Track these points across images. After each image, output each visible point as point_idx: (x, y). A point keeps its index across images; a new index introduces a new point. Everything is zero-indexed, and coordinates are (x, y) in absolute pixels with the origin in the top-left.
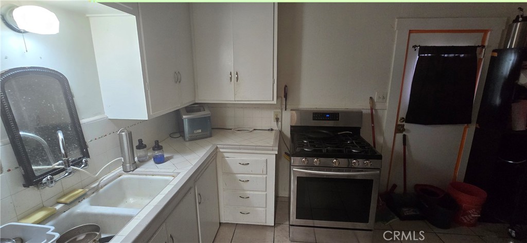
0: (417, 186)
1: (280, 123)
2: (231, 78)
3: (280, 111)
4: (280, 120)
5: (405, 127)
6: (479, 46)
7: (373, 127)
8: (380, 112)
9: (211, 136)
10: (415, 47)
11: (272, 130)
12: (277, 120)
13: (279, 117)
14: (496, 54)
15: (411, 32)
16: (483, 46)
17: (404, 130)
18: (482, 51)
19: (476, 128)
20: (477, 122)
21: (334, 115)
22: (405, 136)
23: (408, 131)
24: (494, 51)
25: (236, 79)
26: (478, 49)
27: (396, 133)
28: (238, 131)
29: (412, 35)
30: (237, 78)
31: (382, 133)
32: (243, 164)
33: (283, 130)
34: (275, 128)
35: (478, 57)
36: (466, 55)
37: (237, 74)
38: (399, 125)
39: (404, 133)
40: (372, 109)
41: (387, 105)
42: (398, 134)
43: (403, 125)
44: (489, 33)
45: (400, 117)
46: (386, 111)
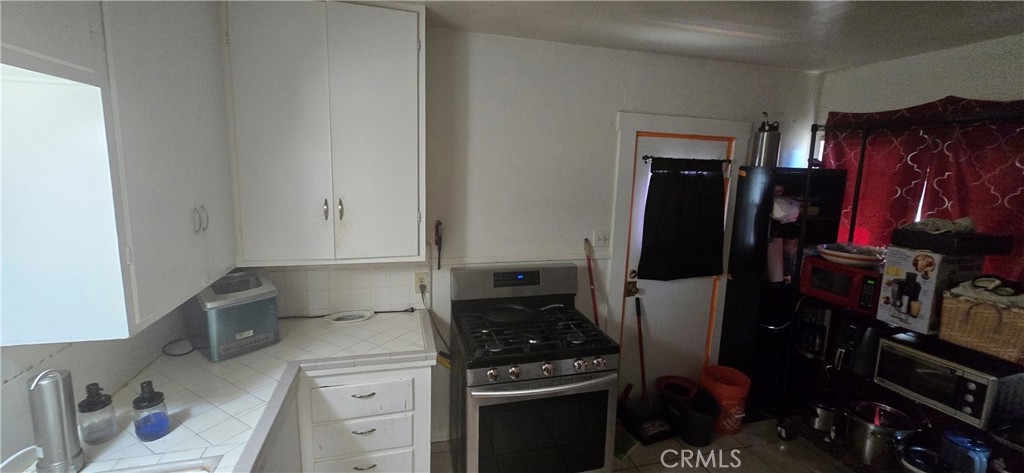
0: (659, 380)
1: (427, 295)
2: (326, 212)
3: (428, 271)
4: (428, 289)
5: (638, 286)
6: (724, 161)
7: (593, 290)
8: (601, 264)
9: (276, 340)
10: (645, 158)
11: (412, 310)
12: (423, 289)
13: (427, 283)
14: (744, 174)
15: (639, 134)
16: (729, 161)
17: (637, 291)
18: (727, 167)
19: (728, 280)
20: (729, 272)
21: (531, 276)
22: (638, 300)
23: (643, 291)
24: (742, 168)
25: (338, 215)
26: (724, 164)
27: (625, 297)
28: (339, 319)
29: (639, 138)
30: (341, 211)
31: (605, 300)
32: (361, 397)
33: (434, 308)
34: (419, 305)
35: (724, 176)
36: (710, 173)
37: (341, 203)
38: (630, 283)
39: (637, 295)
40: (589, 260)
41: (611, 250)
42: (628, 298)
43: (635, 282)
44: (734, 143)
45: (630, 269)
46: (610, 262)
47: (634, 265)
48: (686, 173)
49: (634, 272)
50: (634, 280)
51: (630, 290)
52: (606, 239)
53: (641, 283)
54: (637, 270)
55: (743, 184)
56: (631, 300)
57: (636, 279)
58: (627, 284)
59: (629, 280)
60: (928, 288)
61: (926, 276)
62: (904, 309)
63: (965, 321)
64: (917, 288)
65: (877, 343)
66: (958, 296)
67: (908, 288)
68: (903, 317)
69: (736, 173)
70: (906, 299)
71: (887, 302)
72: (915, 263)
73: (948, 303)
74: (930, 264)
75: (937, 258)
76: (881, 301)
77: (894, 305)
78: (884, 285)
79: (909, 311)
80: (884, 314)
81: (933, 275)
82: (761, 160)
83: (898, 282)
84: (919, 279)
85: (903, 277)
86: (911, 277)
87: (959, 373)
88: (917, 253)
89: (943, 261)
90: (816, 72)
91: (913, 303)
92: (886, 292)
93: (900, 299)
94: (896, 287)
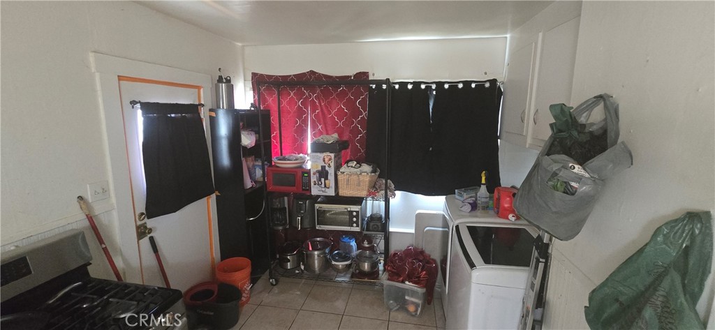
5: (149, 226)
6: (198, 105)
7: (105, 249)
8: (105, 218)
10: (133, 103)
14: (212, 114)
15: (120, 78)
16: (201, 105)
17: (150, 231)
18: (201, 110)
19: (216, 196)
20: (217, 191)
22: (152, 238)
23: (154, 230)
24: (211, 110)
26: (199, 107)
27: (139, 239)
29: (121, 82)
35: (201, 117)
36: (191, 115)
38: (141, 226)
39: (150, 235)
40: (89, 218)
41: (114, 200)
42: (141, 241)
43: (145, 223)
44: (202, 90)
45: (138, 212)
46: (115, 214)
47: (141, 207)
48: (173, 115)
49: (142, 214)
50: (143, 222)
51: (142, 232)
52: (105, 191)
53: (150, 223)
54: (144, 212)
55: (213, 122)
56: (145, 241)
57: (146, 220)
58: (138, 228)
59: (139, 223)
60: (331, 171)
61: (329, 166)
62: (323, 185)
63: (347, 184)
64: (327, 172)
65: (314, 206)
66: (344, 173)
67: (323, 174)
68: (323, 189)
69: (208, 114)
70: (323, 180)
71: (315, 184)
72: (324, 161)
73: (340, 177)
74: (330, 159)
75: (332, 155)
76: (312, 184)
77: (318, 184)
78: (312, 175)
79: (325, 186)
80: (315, 191)
81: (332, 165)
82: (224, 103)
83: (318, 171)
84: (327, 168)
85: (320, 169)
86: (323, 167)
87: (349, 209)
88: (325, 154)
89: (335, 157)
90: (240, 44)
91: (326, 181)
92: (314, 179)
93: (320, 180)
94: (318, 175)
